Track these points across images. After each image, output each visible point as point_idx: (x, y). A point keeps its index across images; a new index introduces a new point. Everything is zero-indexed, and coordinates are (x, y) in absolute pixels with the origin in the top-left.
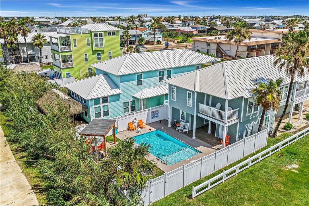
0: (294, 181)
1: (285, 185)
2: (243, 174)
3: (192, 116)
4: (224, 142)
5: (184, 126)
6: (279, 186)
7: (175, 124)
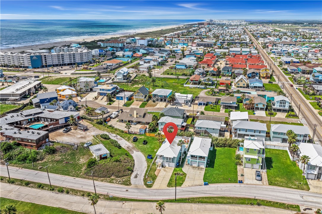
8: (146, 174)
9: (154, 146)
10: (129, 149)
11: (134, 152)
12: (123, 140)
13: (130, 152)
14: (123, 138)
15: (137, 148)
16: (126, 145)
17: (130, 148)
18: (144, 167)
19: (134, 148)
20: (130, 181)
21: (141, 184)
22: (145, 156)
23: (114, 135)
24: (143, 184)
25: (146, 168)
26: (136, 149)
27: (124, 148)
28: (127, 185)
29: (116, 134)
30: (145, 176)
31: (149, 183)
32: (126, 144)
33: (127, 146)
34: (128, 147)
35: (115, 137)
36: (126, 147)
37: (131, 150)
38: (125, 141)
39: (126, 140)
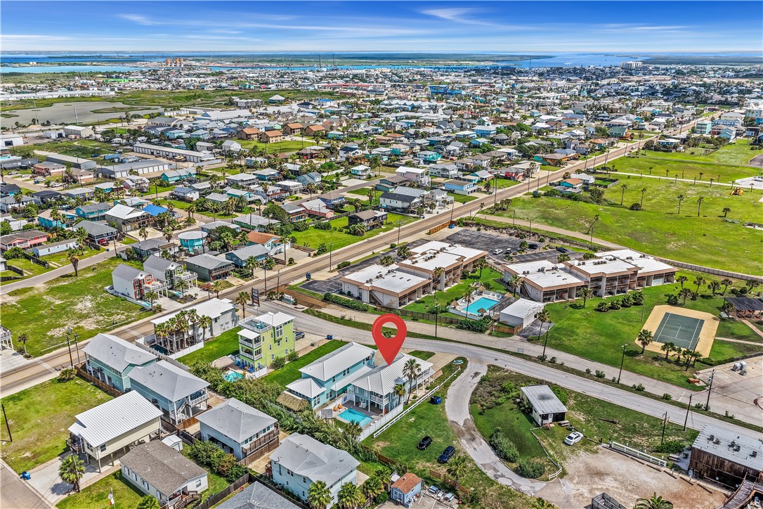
0: (411, 426)
1: (407, 428)
2: (392, 426)
3: (367, 401)
4: (384, 412)
5: (363, 405)
6: (405, 429)
7: (358, 404)
8: (458, 374)
9: (407, 432)
10: (472, 435)
11: (461, 423)
12: (479, 461)
13: (472, 424)
14: (478, 469)
15: (451, 433)
16: (476, 447)
17: (469, 437)
18: (457, 387)
19: (460, 434)
20: (488, 370)
21: (473, 363)
22: (443, 407)
23: (502, 481)
24: (469, 363)
25: (452, 384)
26: (456, 430)
27: (482, 441)
28: (493, 366)
29: (497, 484)
30: (462, 372)
31: (461, 362)
32: (475, 449)
33: (474, 444)
34: (473, 439)
35: (503, 476)
36: (477, 440)
37: (468, 429)
38: (474, 459)
39: (471, 460)
